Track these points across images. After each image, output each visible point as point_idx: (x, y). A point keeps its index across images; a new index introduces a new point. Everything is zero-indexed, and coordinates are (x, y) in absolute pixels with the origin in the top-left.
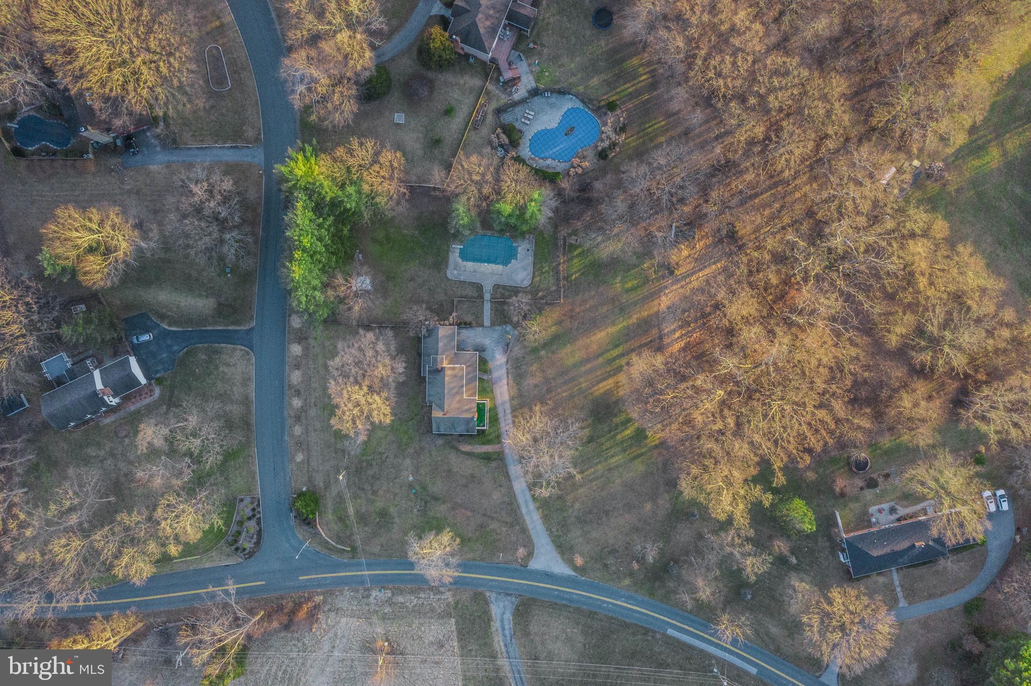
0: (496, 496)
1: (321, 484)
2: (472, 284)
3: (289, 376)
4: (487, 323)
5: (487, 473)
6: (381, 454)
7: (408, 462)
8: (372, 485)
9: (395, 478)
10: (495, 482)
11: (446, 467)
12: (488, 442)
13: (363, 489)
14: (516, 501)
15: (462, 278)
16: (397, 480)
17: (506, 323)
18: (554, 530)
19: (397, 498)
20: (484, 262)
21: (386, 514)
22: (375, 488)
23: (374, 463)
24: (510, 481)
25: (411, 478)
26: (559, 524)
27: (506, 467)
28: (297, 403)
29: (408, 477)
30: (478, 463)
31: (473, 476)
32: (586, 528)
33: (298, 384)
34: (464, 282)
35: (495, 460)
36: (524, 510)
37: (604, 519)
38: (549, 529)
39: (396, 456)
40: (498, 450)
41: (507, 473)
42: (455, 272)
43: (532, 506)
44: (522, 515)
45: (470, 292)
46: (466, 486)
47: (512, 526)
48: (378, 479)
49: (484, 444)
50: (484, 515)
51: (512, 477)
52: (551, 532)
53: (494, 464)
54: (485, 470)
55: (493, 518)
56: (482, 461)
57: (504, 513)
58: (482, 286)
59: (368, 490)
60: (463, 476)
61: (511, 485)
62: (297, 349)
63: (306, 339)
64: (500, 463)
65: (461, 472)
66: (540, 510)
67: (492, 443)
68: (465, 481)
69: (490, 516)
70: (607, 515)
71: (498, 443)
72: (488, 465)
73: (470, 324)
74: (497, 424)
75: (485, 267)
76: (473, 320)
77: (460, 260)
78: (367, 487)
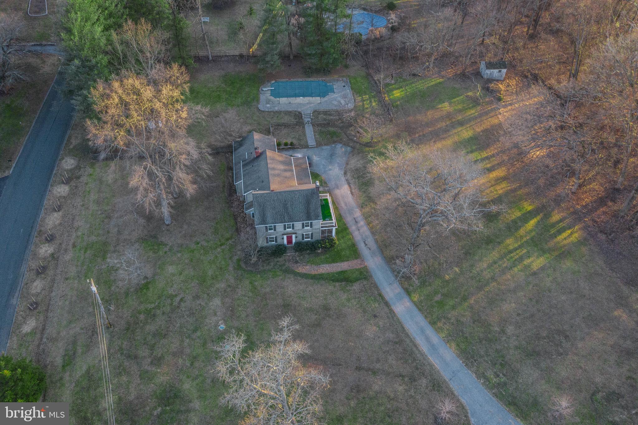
0: (371, 330)
1: (59, 361)
2: (289, 113)
3: (44, 219)
4: (311, 142)
5: (348, 300)
6: (172, 297)
7: (217, 302)
8: (152, 348)
9: (195, 331)
10: (365, 311)
11: (280, 301)
12: (338, 258)
13: (136, 357)
14: (407, 335)
15: (276, 109)
16: (199, 333)
17: (334, 142)
18: (490, 374)
19: (196, 364)
22: (158, 352)
23: (158, 312)
24: (387, 304)
25: (222, 327)
26: (494, 365)
27: (376, 286)
28: (46, 250)
29: (217, 325)
30: (330, 288)
31: (326, 308)
32: (543, 365)
33: (55, 227)
34: (279, 112)
35: (357, 280)
36: (424, 347)
37: (566, 344)
38: (481, 375)
39: (197, 297)
40: (359, 267)
41: (380, 295)
43: (435, 339)
44: (422, 354)
46: (318, 325)
47: (413, 379)
48: (165, 336)
49: (334, 261)
50: (359, 369)
51: (387, 298)
52: (487, 379)
53: (356, 287)
54: (344, 297)
55: (375, 373)
56: (337, 284)
57: (392, 360)
58: (300, 113)
59: (145, 357)
60: (310, 310)
61: (391, 311)
62: (62, 190)
63: (78, 178)
64: (365, 283)
65: (305, 304)
66: (453, 345)
67: (347, 259)
68: (314, 317)
69: (368, 370)
70: (566, 337)
71: (356, 258)
72: (348, 288)
73: (292, 144)
74: (348, 234)
75: (300, 100)
76: (295, 141)
77: (272, 98)
78: (143, 352)
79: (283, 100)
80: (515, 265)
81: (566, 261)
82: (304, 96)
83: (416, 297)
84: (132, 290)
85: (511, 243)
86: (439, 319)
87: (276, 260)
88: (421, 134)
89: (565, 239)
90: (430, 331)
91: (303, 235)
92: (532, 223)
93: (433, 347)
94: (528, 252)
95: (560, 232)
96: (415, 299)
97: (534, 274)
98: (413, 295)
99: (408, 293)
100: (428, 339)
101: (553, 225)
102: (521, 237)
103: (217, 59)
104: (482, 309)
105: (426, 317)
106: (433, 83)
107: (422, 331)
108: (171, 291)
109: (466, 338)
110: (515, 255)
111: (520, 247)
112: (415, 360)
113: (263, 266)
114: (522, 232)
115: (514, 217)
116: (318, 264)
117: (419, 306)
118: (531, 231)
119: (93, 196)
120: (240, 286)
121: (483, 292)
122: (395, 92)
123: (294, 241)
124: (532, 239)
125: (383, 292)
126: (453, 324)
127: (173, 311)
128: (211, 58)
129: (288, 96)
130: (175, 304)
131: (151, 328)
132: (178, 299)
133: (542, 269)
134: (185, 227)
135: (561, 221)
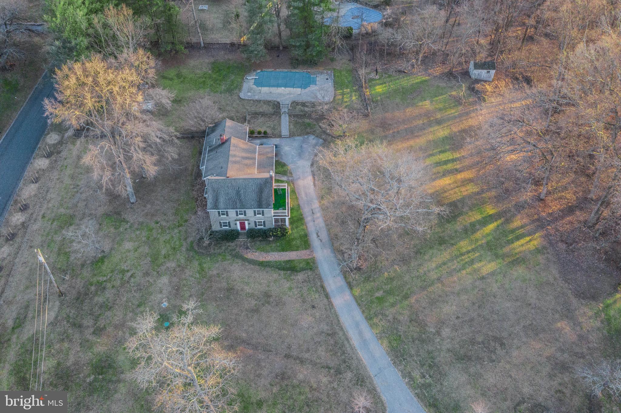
0: (306, 320)
1: (10, 323)
2: (268, 102)
3: (20, 190)
5: (290, 289)
6: (123, 272)
7: (165, 280)
8: (97, 318)
10: (304, 302)
11: (224, 285)
12: (288, 247)
13: (80, 326)
14: (342, 329)
15: (256, 98)
17: (308, 133)
18: (416, 374)
20: (281, 87)
21: (110, 366)
22: (101, 323)
23: (109, 285)
24: (327, 296)
25: (165, 304)
26: (422, 365)
27: (320, 279)
28: (18, 218)
29: (160, 303)
30: (275, 276)
31: (267, 295)
32: (472, 370)
33: (30, 197)
34: (259, 101)
35: (303, 269)
36: (355, 341)
37: (500, 351)
38: (407, 375)
39: (147, 274)
40: (307, 257)
41: (322, 287)
42: (249, 94)
43: (368, 333)
44: (353, 348)
45: (265, 108)
46: (256, 311)
47: (338, 372)
48: (110, 309)
49: (283, 250)
50: (287, 356)
51: (328, 289)
52: (412, 379)
53: (300, 277)
54: (287, 285)
55: (302, 362)
56: (282, 272)
57: (321, 351)
58: (279, 103)
59: (88, 327)
60: (252, 295)
61: (330, 304)
62: (43, 163)
63: (59, 152)
64: (310, 273)
65: (248, 289)
66: (385, 342)
67: (297, 249)
68: (254, 302)
69: (298, 358)
70: (502, 344)
71: (306, 248)
72: (292, 277)
73: (265, 133)
74: (302, 224)
75: (281, 90)
76: (269, 131)
77: (254, 86)
78: (88, 322)
79: (265, 90)
80: (464, 268)
81: (518, 268)
82: (286, 86)
83: (357, 291)
84: (88, 262)
85: (464, 245)
86: (376, 315)
87: (228, 244)
88: (395, 130)
89: (522, 245)
90: (364, 326)
91: (255, 222)
92: (491, 226)
93: (364, 342)
94: (481, 256)
95: (518, 238)
96: (357, 294)
97: (483, 278)
98: (355, 290)
99: (350, 286)
100: (360, 333)
101: (513, 231)
102: (477, 240)
103: (208, 47)
104: (421, 309)
105: (363, 312)
106: (419, 80)
107: (357, 325)
108: (124, 267)
109: (400, 336)
110: (466, 258)
111: (473, 250)
112: (344, 353)
113: (214, 249)
114: (478, 235)
115: (473, 220)
116: (267, 252)
117: (358, 300)
118: (488, 235)
119: (68, 172)
120: (189, 267)
121: (425, 292)
122: (377, 87)
123: (247, 227)
124: (488, 243)
125: (326, 285)
126: (389, 321)
127: (122, 285)
128: (202, 45)
129: (269, 86)
130: (126, 278)
131: (99, 299)
132: (129, 274)
133: (493, 274)
134: (149, 206)
135: (522, 227)
